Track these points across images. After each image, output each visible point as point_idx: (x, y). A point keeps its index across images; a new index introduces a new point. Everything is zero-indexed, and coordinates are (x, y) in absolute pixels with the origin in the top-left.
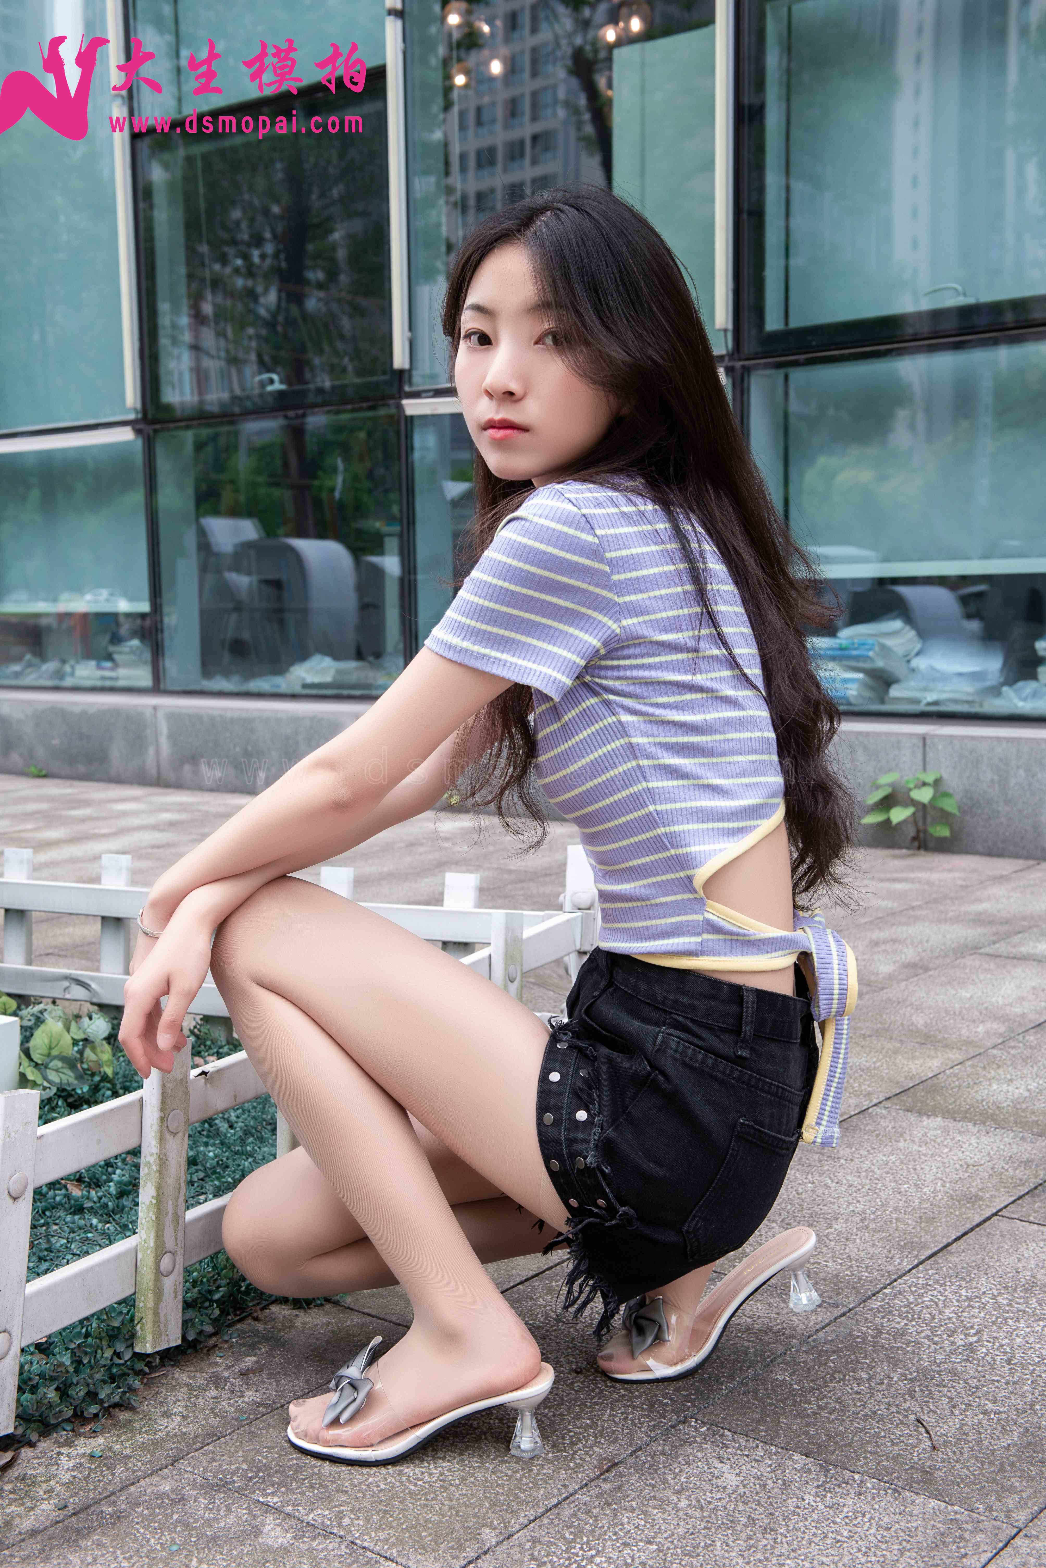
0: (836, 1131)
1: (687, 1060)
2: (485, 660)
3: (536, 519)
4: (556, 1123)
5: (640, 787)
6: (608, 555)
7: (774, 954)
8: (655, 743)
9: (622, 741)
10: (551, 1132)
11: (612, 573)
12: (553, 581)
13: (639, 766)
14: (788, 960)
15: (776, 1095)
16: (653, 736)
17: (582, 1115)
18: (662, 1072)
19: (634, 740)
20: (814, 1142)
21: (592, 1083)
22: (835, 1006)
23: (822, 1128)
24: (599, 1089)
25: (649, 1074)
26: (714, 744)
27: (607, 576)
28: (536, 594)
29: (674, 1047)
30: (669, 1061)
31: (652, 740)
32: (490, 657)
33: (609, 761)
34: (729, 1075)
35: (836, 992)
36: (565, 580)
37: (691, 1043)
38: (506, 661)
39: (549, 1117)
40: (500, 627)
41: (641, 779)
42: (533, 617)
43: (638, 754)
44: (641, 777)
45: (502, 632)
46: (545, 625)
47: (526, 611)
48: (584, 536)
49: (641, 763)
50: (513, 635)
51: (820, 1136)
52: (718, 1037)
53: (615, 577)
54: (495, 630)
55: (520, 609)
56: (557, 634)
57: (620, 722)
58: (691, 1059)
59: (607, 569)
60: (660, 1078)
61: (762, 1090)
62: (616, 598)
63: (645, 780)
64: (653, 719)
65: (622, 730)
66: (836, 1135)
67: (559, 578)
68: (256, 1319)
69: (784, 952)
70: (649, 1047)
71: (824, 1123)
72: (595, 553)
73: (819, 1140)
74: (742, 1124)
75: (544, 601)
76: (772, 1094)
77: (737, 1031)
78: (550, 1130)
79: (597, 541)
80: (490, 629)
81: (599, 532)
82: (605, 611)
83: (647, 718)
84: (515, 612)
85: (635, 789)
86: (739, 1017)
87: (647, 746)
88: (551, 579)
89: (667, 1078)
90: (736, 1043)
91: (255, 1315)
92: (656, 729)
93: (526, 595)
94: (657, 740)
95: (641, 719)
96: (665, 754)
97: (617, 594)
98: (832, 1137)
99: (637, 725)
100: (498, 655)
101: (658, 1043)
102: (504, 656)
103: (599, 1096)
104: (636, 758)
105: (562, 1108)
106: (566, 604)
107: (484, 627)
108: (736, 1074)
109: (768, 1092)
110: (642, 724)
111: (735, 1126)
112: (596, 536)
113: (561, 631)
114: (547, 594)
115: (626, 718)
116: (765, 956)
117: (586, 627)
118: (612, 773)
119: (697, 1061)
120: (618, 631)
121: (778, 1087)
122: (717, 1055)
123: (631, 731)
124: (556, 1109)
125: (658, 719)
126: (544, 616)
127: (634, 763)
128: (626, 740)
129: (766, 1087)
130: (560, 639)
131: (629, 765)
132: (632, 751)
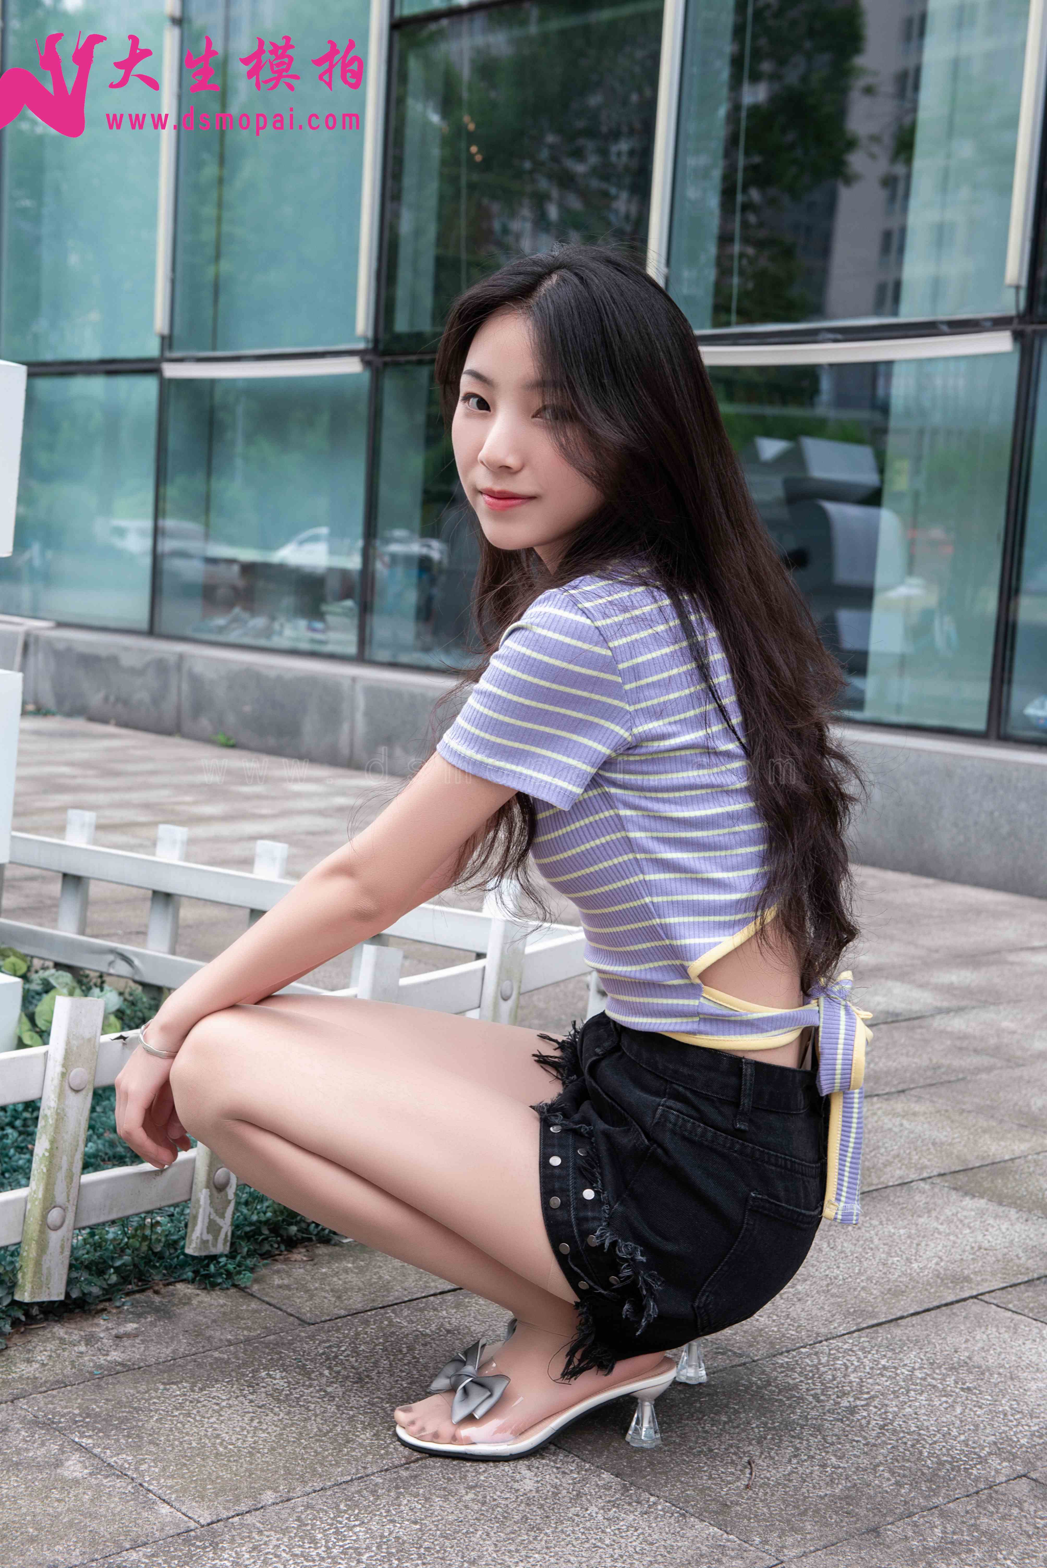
0: (856, 1207)
1: (686, 1134)
2: (500, 773)
3: (539, 631)
4: (564, 1206)
5: (636, 879)
6: (621, 666)
7: (773, 1033)
8: (652, 838)
9: (619, 835)
10: (561, 1216)
11: (624, 683)
12: (569, 694)
13: (636, 859)
14: (788, 1037)
15: (785, 1168)
16: (651, 831)
17: (589, 1194)
18: (660, 1146)
19: (632, 835)
20: (835, 1219)
21: (593, 1160)
22: (838, 1081)
23: (842, 1204)
24: (600, 1167)
25: (648, 1148)
26: (717, 839)
27: (620, 686)
28: (551, 708)
29: (673, 1120)
30: (668, 1135)
31: (649, 834)
32: (504, 769)
33: (605, 852)
34: (730, 1148)
35: (839, 1067)
36: (579, 693)
37: (692, 1117)
38: (521, 774)
39: (556, 1201)
40: (515, 741)
41: (638, 872)
42: (547, 730)
43: (635, 848)
44: (637, 869)
45: (516, 745)
46: (559, 737)
47: (541, 724)
48: (598, 650)
49: (638, 856)
50: (527, 747)
51: (840, 1212)
52: (716, 1108)
53: (627, 687)
54: (510, 743)
55: (535, 723)
56: (571, 745)
57: (618, 816)
58: (691, 1133)
59: (620, 680)
60: (659, 1151)
61: (769, 1163)
62: (627, 707)
63: (643, 873)
64: (651, 814)
65: (620, 824)
66: (855, 1212)
67: (574, 691)
68: (157, 1292)
69: (785, 1030)
70: (648, 1121)
71: (843, 1199)
72: (609, 665)
73: (839, 1217)
74: (754, 1198)
75: (558, 714)
76: (780, 1167)
77: (736, 1104)
78: (558, 1213)
79: (609, 653)
80: (505, 742)
81: (611, 645)
82: (617, 720)
83: (645, 813)
84: (529, 725)
85: (632, 880)
86: (738, 1090)
87: (645, 841)
88: (565, 693)
89: (666, 1151)
90: (735, 1116)
91: (156, 1288)
92: (653, 824)
93: (541, 709)
94: (655, 834)
95: (640, 813)
96: (662, 847)
97: (628, 703)
98: (851, 1214)
99: (635, 819)
100: (513, 767)
101: (657, 1116)
102: (519, 769)
103: (601, 1174)
104: (633, 851)
105: (568, 1190)
106: (580, 715)
107: (499, 740)
108: (737, 1147)
109: (776, 1165)
110: (640, 819)
111: (747, 1201)
112: (610, 648)
113: (575, 742)
114: (562, 707)
115: (624, 812)
116: (765, 1034)
117: (600, 737)
118: (606, 864)
119: (696, 1135)
120: (630, 739)
121: (786, 1160)
122: (717, 1128)
123: (629, 826)
124: (562, 1192)
125: (657, 814)
126: (558, 728)
127: (631, 856)
128: (623, 834)
129: (773, 1160)
130: (575, 750)
131: (626, 858)
132: (630, 845)
